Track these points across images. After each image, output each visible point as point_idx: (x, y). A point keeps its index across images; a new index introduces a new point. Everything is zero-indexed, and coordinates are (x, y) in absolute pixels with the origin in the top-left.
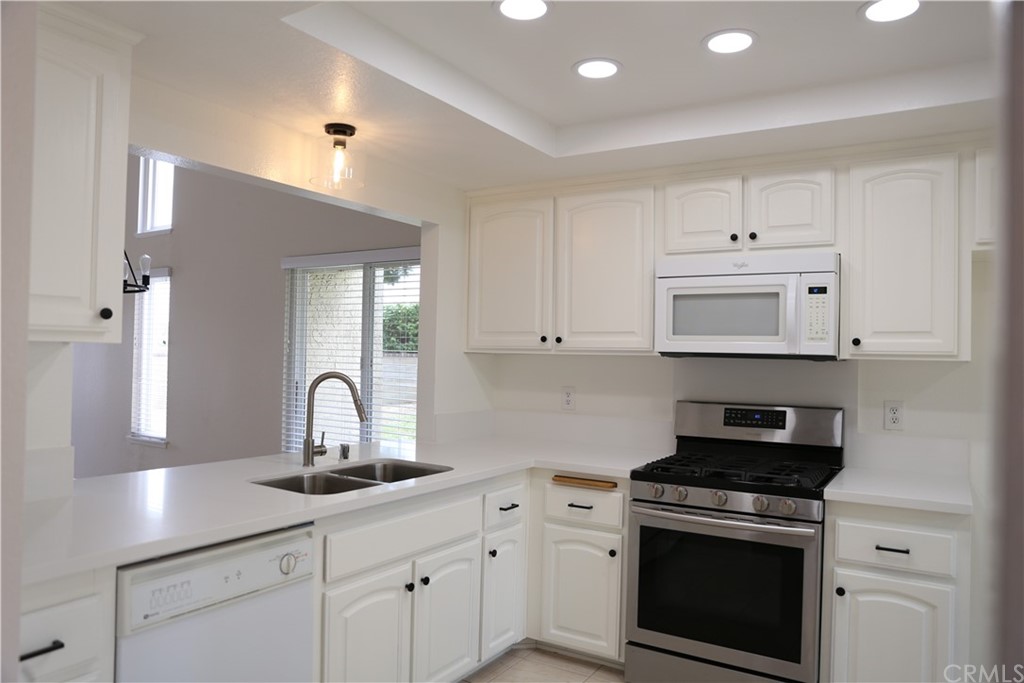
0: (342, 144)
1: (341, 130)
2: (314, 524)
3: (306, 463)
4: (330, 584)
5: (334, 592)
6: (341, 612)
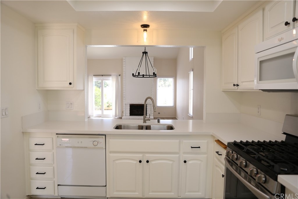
0: (146, 30)
1: (145, 26)
2: (106, 135)
3: (144, 123)
4: (111, 152)
5: (111, 155)
6: (114, 161)
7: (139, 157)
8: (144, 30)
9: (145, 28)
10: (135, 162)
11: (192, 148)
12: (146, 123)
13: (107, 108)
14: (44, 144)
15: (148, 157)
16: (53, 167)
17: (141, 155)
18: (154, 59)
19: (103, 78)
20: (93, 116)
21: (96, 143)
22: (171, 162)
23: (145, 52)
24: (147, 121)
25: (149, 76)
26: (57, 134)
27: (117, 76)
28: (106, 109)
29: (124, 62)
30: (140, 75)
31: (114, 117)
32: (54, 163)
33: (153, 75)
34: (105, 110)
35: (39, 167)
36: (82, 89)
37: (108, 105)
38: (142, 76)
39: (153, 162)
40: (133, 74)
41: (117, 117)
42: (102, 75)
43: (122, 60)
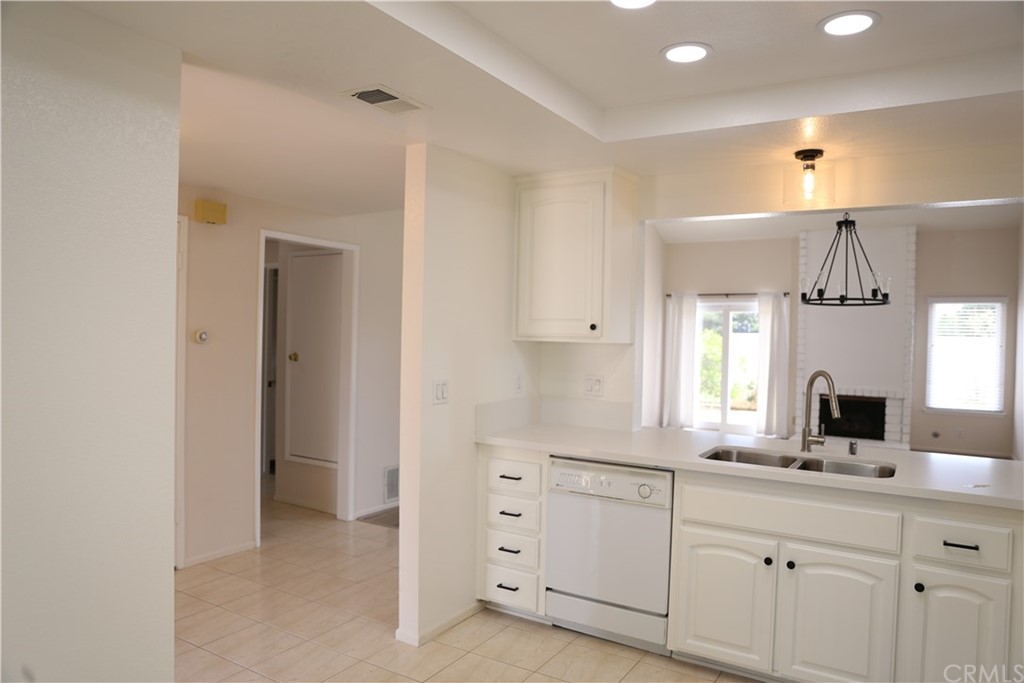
0: (813, 167)
1: (809, 155)
2: (673, 472)
3: (803, 449)
4: (685, 522)
5: (687, 529)
6: (692, 547)
7: (768, 547)
8: (808, 167)
9: (809, 162)
10: (752, 561)
11: (946, 544)
12: (809, 451)
13: (749, 405)
14: (520, 479)
15: (792, 550)
16: (537, 540)
17: (773, 543)
18: (918, 234)
19: (728, 304)
20: (691, 427)
21: (646, 491)
22: (870, 582)
23: (846, 220)
24: (813, 447)
25: (861, 302)
26: (552, 456)
27: (776, 296)
28: (743, 407)
29: (803, 248)
30: (825, 297)
31: (762, 435)
32: (540, 529)
33: (870, 297)
34: (732, 409)
35: (506, 533)
36: (628, 342)
37: (750, 393)
38: (838, 302)
39: (810, 571)
40: (804, 296)
41: (771, 434)
42: (727, 295)
43: (796, 241)
